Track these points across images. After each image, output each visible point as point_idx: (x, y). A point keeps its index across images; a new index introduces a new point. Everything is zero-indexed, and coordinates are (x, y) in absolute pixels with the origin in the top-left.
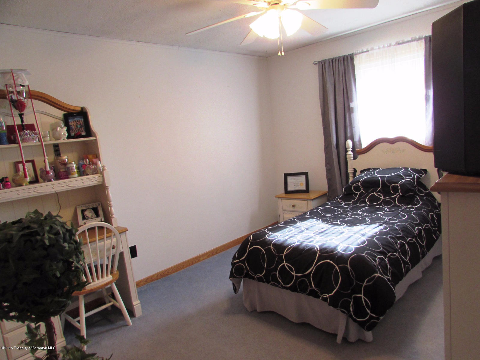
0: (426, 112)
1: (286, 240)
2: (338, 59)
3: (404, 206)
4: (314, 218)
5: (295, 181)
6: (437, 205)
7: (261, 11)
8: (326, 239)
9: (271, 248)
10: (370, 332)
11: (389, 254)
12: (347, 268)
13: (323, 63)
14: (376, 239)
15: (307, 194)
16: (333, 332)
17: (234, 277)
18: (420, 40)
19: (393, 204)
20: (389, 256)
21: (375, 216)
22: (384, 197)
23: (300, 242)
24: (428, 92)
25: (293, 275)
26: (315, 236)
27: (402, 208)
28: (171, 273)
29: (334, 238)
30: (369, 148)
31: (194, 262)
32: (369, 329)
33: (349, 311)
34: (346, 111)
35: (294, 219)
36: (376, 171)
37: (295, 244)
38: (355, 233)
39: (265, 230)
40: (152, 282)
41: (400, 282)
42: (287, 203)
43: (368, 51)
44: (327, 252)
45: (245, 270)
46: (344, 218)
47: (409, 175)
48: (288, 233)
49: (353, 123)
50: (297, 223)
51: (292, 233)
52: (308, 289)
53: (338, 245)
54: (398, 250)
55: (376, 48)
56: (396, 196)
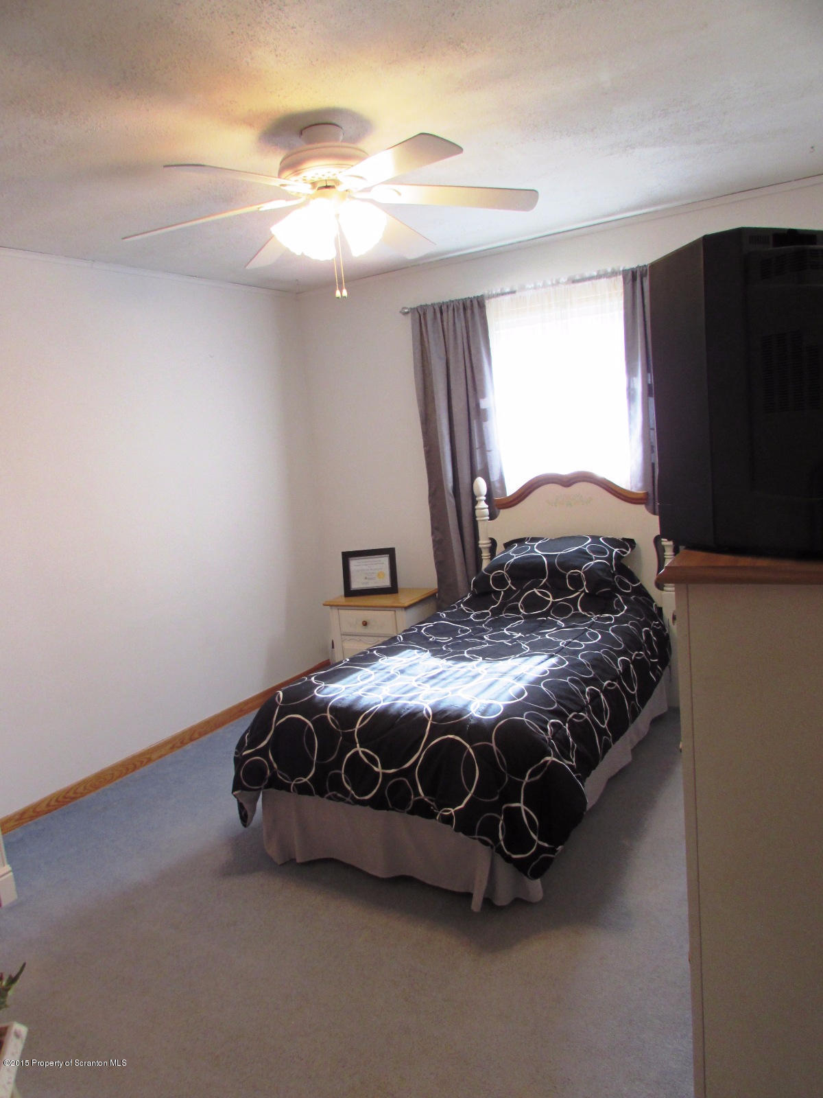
0: (630, 423)
1: (359, 698)
2: (452, 304)
3: (595, 616)
4: (414, 648)
5: (364, 567)
6: (656, 612)
7: (296, 198)
8: (443, 691)
9: (326, 717)
10: (538, 881)
11: (571, 716)
12: (492, 747)
13: (422, 313)
14: (544, 685)
15: (394, 595)
16: (462, 890)
17: (244, 788)
18: (614, 276)
19: (572, 612)
20: (571, 720)
21: (537, 637)
22: (554, 598)
23: (390, 699)
24: (633, 381)
25: (378, 773)
26: (419, 685)
27: (590, 619)
28: (83, 795)
29: (460, 688)
30: (520, 496)
31: (138, 764)
32: (536, 874)
33: (496, 840)
34: (472, 417)
35: (372, 651)
36: (537, 544)
37: (379, 706)
38: (502, 676)
39: (310, 678)
40: (36, 820)
41: (593, 772)
42: (351, 618)
43: (513, 292)
44: (448, 718)
45: (269, 771)
46: (475, 644)
47: (599, 550)
48: (361, 683)
49: (486, 442)
50: (380, 660)
51: (370, 682)
52: (410, 799)
53: (470, 702)
54: (587, 706)
55: (530, 287)
56: (579, 595)
